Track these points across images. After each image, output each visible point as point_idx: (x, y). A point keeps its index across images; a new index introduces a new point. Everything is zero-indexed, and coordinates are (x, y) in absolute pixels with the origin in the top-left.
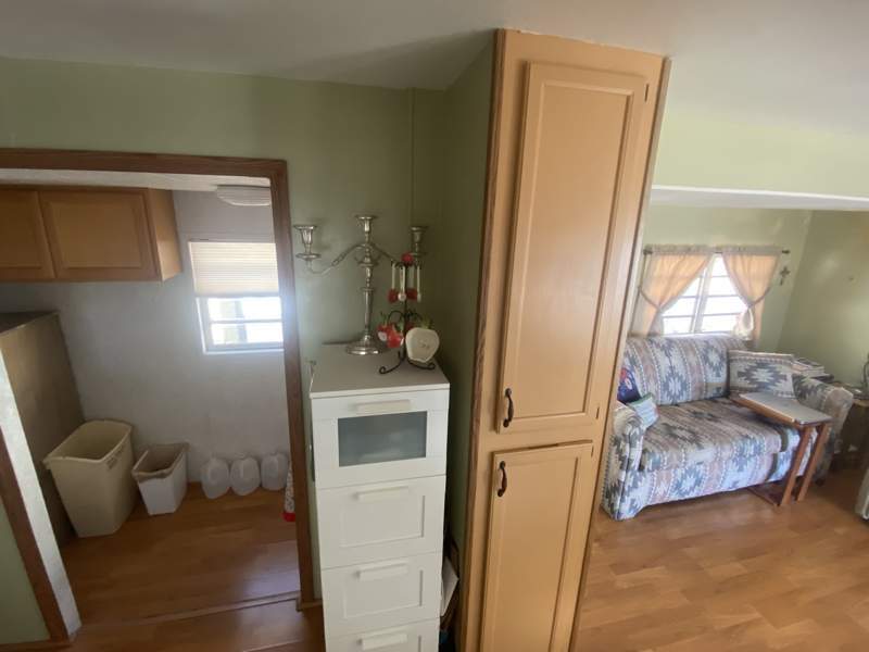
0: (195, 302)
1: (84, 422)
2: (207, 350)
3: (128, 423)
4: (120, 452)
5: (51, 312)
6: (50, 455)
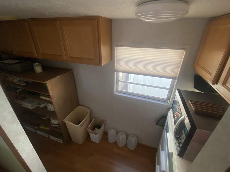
0: (114, 73)
1: (79, 105)
2: (116, 92)
3: (90, 109)
4: (85, 121)
5: (71, 70)
6: (66, 118)
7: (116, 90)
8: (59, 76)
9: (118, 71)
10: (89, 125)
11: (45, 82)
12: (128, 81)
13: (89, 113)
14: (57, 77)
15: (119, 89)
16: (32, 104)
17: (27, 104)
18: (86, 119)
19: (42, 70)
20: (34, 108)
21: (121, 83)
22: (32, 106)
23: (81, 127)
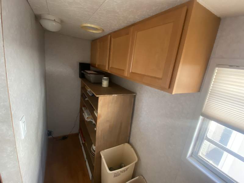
2: (191, 157)
3: (138, 157)
4: (124, 171)
5: (135, 93)
6: (105, 150)
7: (192, 153)
8: (116, 95)
9: (209, 117)
10: (130, 180)
11: (97, 96)
12: (226, 145)
13: (135, 162)
14: (113, 95)
15: (200, 154)
16: (89, 116)
17: (86, 114)
18: (127, 169)
19: (108, 85)
20: (89, 120)
21: (209, 143)
22: (87, 118)
23: (115, 176)
